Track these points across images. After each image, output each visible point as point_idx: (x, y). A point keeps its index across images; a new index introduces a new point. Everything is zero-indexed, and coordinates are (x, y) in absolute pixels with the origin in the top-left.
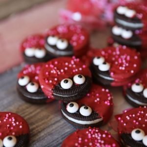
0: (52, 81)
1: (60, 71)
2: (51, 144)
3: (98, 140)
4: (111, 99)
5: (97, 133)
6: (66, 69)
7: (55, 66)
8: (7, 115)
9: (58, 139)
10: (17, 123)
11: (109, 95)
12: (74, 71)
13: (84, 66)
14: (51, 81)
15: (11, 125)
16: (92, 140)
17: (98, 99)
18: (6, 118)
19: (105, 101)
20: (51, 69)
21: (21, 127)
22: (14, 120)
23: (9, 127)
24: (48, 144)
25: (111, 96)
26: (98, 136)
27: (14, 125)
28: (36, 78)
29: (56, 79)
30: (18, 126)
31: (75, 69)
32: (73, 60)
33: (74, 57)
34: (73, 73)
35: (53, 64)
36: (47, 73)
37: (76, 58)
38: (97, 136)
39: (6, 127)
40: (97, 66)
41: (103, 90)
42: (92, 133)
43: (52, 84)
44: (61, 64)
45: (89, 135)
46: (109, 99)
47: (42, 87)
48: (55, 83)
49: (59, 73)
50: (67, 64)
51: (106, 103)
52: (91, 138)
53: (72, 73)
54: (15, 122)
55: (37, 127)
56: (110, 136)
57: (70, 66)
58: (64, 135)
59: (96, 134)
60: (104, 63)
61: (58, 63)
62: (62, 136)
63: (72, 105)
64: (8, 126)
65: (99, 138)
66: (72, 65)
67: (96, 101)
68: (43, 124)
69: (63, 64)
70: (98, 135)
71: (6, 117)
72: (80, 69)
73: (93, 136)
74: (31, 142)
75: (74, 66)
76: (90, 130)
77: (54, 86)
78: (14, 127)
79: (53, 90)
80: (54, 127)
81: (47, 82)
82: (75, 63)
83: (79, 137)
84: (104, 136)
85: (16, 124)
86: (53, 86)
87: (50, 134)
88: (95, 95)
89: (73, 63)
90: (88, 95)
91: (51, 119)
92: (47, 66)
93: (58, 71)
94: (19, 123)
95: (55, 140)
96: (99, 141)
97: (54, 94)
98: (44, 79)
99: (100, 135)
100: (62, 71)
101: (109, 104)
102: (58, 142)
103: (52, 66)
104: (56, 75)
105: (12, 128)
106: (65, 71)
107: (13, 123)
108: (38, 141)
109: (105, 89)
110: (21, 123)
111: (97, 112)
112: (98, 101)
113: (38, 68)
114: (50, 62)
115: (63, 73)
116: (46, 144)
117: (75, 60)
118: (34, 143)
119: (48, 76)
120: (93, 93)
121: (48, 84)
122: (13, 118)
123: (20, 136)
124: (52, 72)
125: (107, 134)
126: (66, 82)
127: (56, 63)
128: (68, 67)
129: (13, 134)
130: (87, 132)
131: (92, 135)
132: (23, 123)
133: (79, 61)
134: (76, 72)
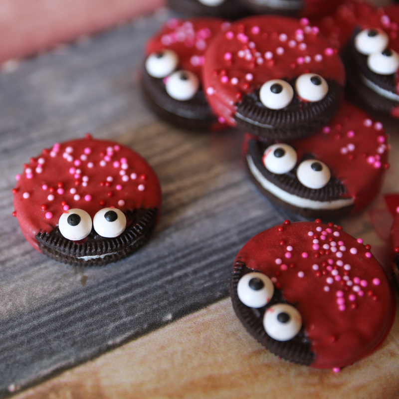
0: (239, 79)
1: (263, 56)
2: (210, 242)
3: (335, 259)
4: (386, 152)
5: (336, 239)
6: (280, 51)
7: (251, 38)
8: (110, 150)
9: (228, 231)
10: (133, 176)
11: (381, 139)
12: (300, 60)
13: (329, 52)
14: (234, 81)
15: (117, 178)
16: (319, 255)
17: (351, 147)
18: (107, 159)
19: (368, 155)
20: (241, 47)
21: (141, 188)
22: (124, 166)
23: (111, 184)
24: (203, 241)
25: (385, 143)
26: (337, 249)
27: (125, 179)
28: (196, 60)
29: (249, 77)
30: (133, 184)
31: (303, 56)
32: (302, 28)
33: (305, 21)
34: (297, 65)
35: (247, 32)
36: (228, 56)
37: (312, 24)
38: (333, 250)
39: (105, 182)
40: (365, 57)
41: (368, 123)
42: (322, 238)
43: (238, 88)
44: (269, 34)
45: (315, 241)
46: (381, 150)
47: (210, 91)
48: (245, 87)
49: (260, 61)
50: (283, 37)
51: (371, 160)
52: (318, 252)
53: (293, 66)
54: (128, 173)
55: (180, 190)
56: (368, 255)
57: (292, 44)
58: (245, 223)
59: (333, 244)
60: (387, 52)
61: (262, 30)
62: (240, 225)
63: (280, 153)
64: (109, 179)
65: (339, 255)
66: (298, 43)
67: (344, 151)
68: (196, 184)
69: (274, 36)
70: (338, 247)
71: (105, 154)
72: (319, 58)
73: (325, 247)
74: (159, 227)
75: (303, 46)
76: (319, 229)
77: (243, 93)
78: (124, 185)
79: (236, 104)
80: (223, 198)
81: (224, 80)
82: (307, 38)
83: (286, 243)
84: (353, 251)
85: (130, 179)
86: (238, 96)
87: (210, 215)
88: (343, 134)
89: (300, 36)
90: (327, 130)
91: (217, 176)
92: (230, 35)
93: (258, 54)
94: (138, 176)
95: (221, 233)
96: (339, 263)
97: (238, 115)
98: (218, 72)
99: (342, 248)
100: (269, 55)
101: (377, 165)
102: (227, 239)
103: (242, 38)
104: (252, 66)
105: (118, 188)
106: (275, 57)
107: (122, 173)
108: (178, 227)
109: (374, 122)
110: (143, 177)
111: (342, 182)
112: (349, 153)
113: (204, 33)
114: (241, 26)
115: (271, 64)
116: (197, 240)
117: (308, 29)
118: (167, 231)
119: (229, 64)
120: (339, 127)
121: (228, 87)
122: (124, 161)
123: (135, 210)
124: (241, 54)
125: (361, 249)
126: (277, 89)
127: (256, 30)
128: (285, 45)
129: (121, 203)
130: (310, 234)
131: (321, 244)
132: (146, 178)
133: (318, 35)
134: (305, 64)
